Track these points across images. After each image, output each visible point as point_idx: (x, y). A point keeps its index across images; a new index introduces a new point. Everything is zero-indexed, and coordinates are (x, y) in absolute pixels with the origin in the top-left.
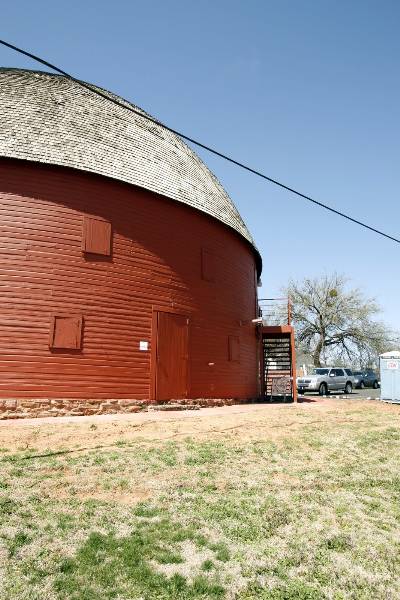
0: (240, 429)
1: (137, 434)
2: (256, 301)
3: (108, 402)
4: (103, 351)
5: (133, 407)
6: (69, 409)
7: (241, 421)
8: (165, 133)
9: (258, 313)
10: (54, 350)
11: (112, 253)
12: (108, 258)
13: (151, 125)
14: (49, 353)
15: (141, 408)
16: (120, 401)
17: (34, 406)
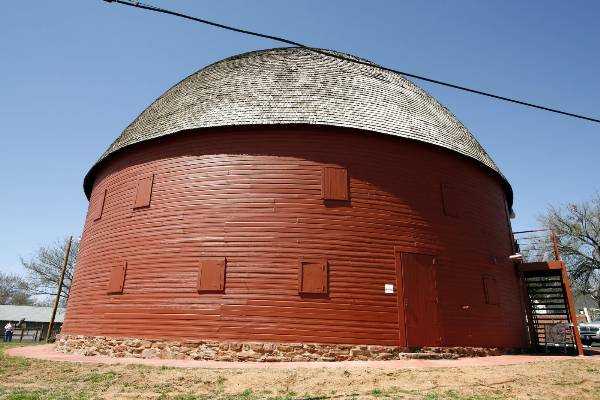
0: (512, 385)
1: (393, 384)
2: (511, 235)
3: (358, 348)
4: (349, 295)
5: (384, 354)
6: (321, 354)
7: (512, 375)
8: (390, 76)
9: (516, 248)
10: (303, 295)
11: (350, 198)
12: (346, 203)
13: (376, 71)
14: (299, 298)
15: (392, 356)
16: (369, 347)
17: (288, 350)
